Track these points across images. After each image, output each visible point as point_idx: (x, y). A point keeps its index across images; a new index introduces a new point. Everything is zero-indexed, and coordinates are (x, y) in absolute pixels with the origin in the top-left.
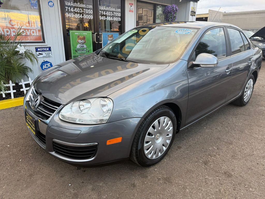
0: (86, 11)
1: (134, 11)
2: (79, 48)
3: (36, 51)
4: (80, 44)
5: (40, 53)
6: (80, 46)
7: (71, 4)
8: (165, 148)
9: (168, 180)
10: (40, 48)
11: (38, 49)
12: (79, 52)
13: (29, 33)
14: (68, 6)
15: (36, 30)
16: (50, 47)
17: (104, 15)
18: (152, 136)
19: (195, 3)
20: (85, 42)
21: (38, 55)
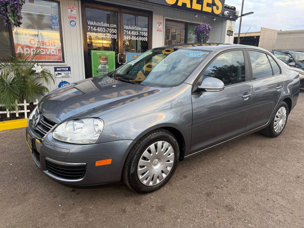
0: (109, 30)
1: (162, 31)
2: (101, 68)
3: (55, 71)
4: (102, 64)
5: (59, 72)
6: (102, 67)
7: (93, 23)
8: (164, 176)
9: (161, 209)
10: (59, 68)
11: (57, 69)
12: (100, 73)
13: (49, 51)
14: (91, 26)
15: (56, 49)
16: (70, 67)
17: (129, 35)
18: (148, 160)
19: (232, 21)
20: (107, 63)
21: (57, 75)
